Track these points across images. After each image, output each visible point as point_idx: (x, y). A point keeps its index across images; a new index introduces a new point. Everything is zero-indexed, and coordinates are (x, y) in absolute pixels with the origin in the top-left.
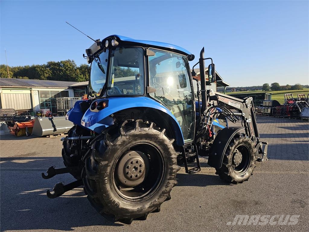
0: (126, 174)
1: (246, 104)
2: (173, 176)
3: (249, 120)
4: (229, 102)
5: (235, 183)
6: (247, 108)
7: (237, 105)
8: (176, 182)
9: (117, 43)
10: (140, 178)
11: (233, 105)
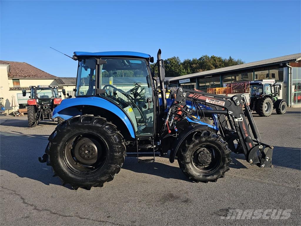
1: (234, 102)
2: (114, 161)
3: (240, 119)
4: (207, 99)
6: (236, 105)
7: (219, 102)
10: (92, 159)
11: (213, 102)
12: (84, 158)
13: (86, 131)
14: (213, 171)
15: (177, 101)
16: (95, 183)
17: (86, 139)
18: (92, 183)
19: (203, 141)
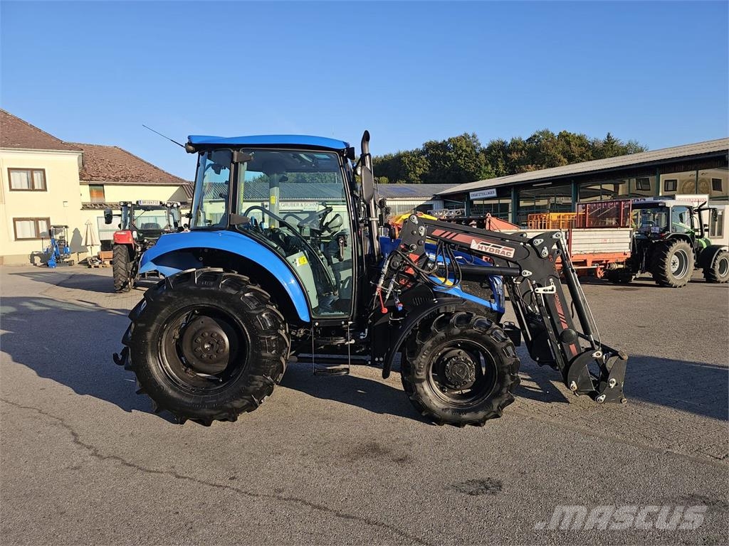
1: (536, 250)
2: (261, 368)
3: (550, 288)
4: (474, 241)
6: (540, 256)
7: (501, 250)
10: (218, 361)
11: (486, 249)
12: (200, 358)
13: (205, 303)
14: (477, 401)
15: (405, 244)
16: (219, 411)
17: (206, 320)
18: (213, 412)
19: (455, 333)
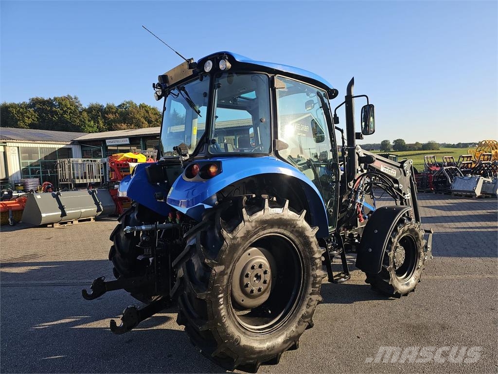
0: (243, 287)
1: (404, 171)
3: (408, 195)
4: (382, 166)
5: (398, 295)
6: (405, 176)
7: (391, 171)
8: (320, 299)
9: (229, 65)
11: (386, 171)
17: (253, 251)
